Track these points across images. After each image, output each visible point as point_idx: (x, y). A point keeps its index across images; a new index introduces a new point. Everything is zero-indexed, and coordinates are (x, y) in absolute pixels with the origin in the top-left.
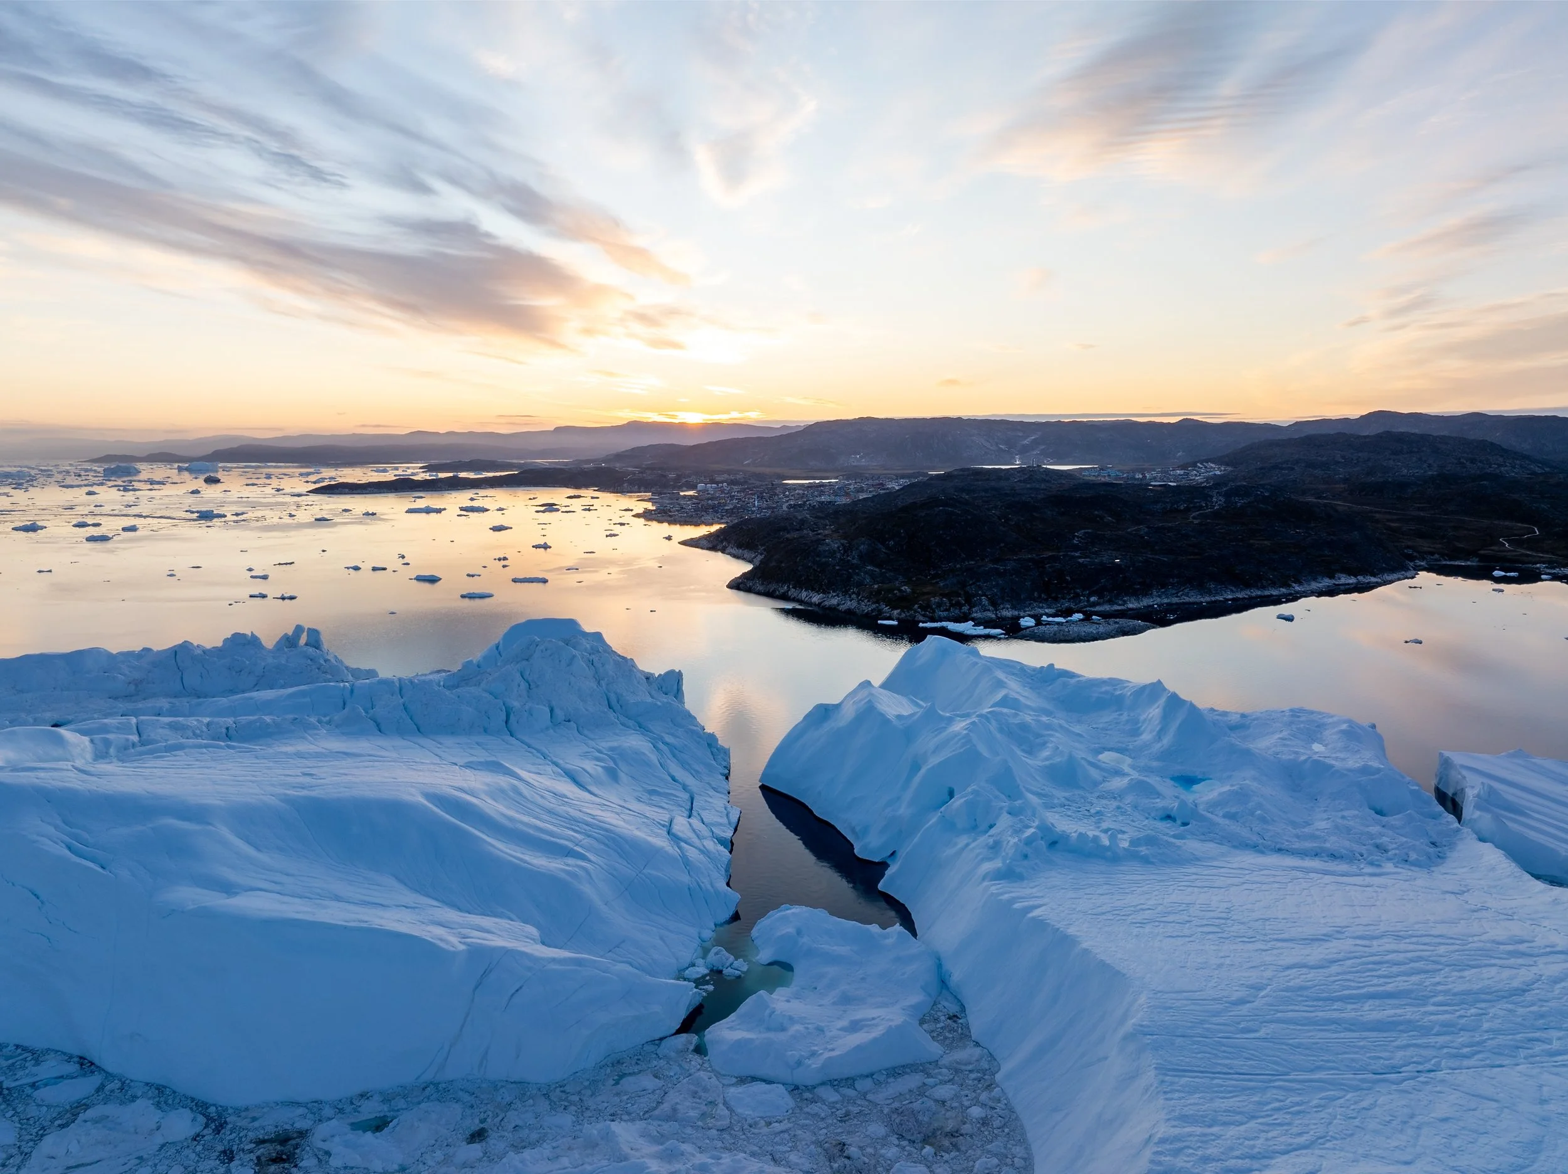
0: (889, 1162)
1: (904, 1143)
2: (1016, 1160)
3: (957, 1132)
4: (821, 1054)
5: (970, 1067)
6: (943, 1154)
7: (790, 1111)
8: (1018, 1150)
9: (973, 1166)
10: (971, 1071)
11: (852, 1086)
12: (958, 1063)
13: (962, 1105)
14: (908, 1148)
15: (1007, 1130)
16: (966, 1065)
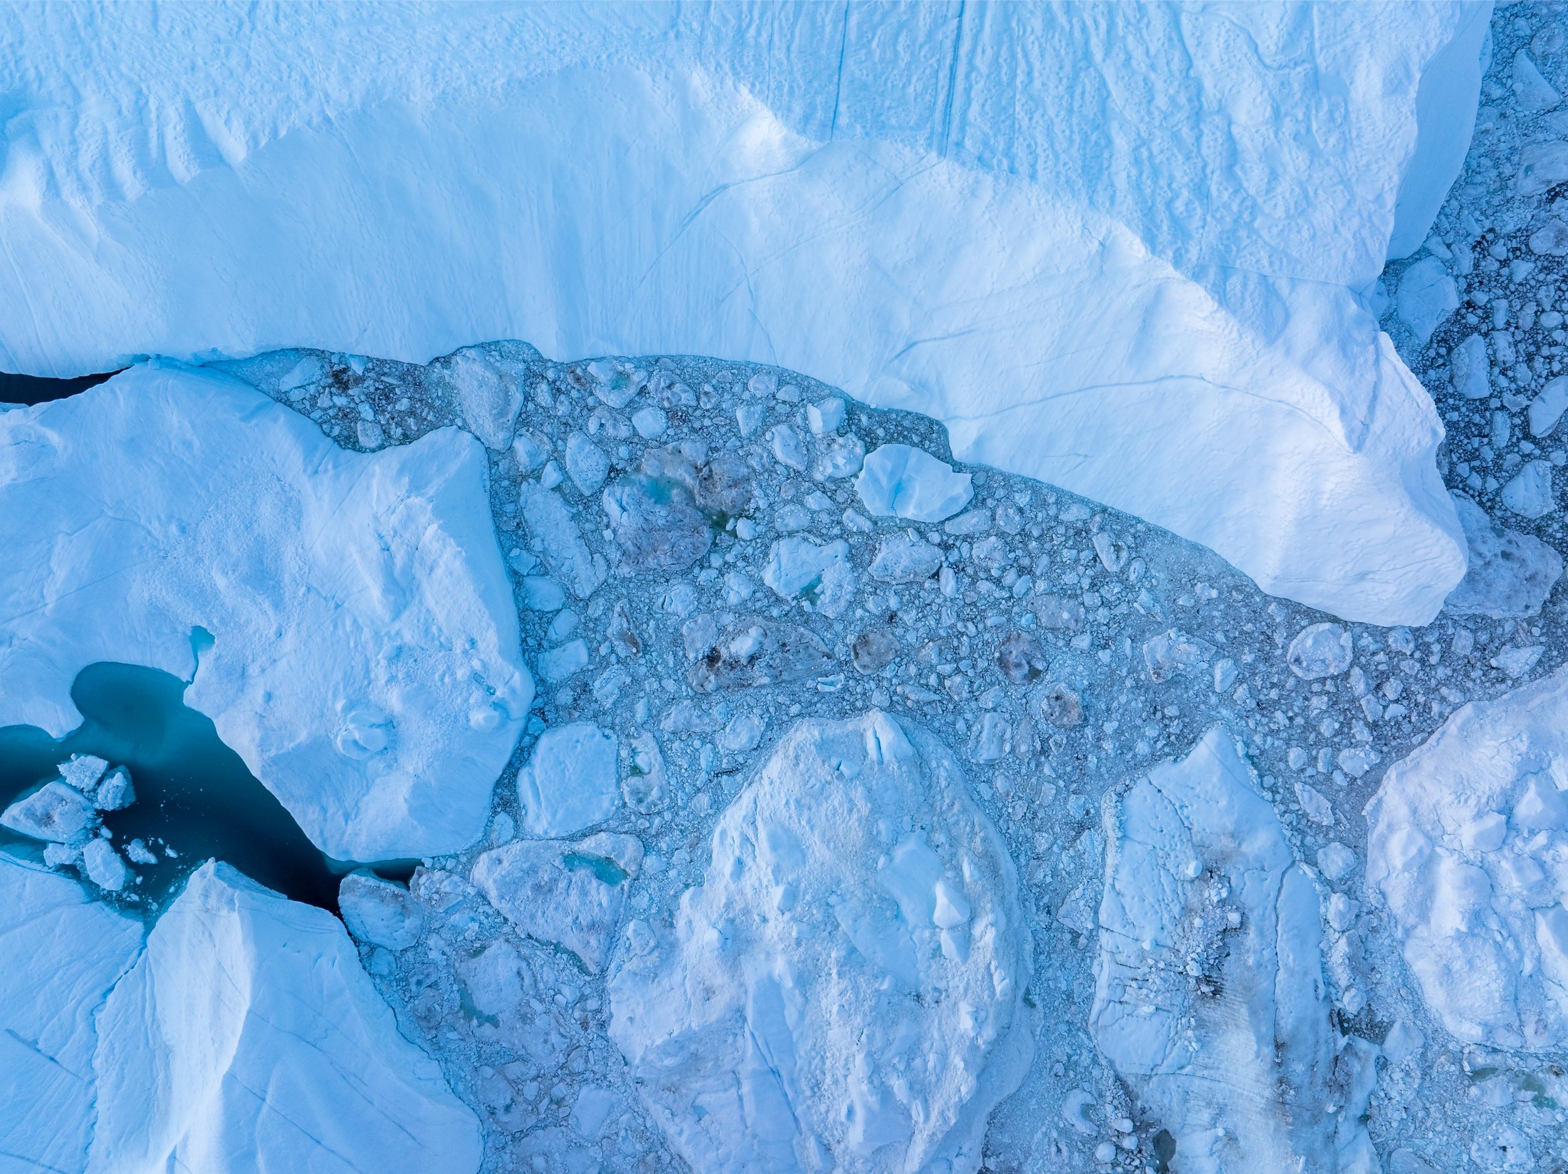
0: (759, 595)
1: (716, 561)
2: (781, 396)
3: (698, 470)
4: (484, 665)
5: (517, 398)
6: (752, 505)
7: (607, 732)
8: (759, 386)
9: (787, 467)
10: (527, 398)
11: (547, 618)
12: (502, 413)
13: (627, 441)
14: (730, 558)
15: (707, 388)
16: (507, 401)
